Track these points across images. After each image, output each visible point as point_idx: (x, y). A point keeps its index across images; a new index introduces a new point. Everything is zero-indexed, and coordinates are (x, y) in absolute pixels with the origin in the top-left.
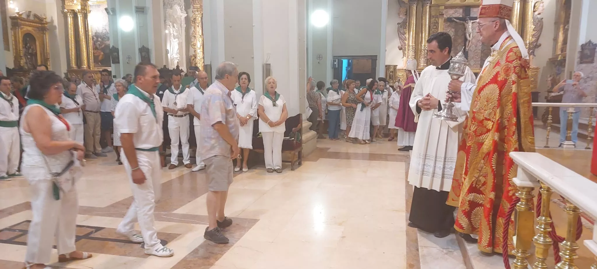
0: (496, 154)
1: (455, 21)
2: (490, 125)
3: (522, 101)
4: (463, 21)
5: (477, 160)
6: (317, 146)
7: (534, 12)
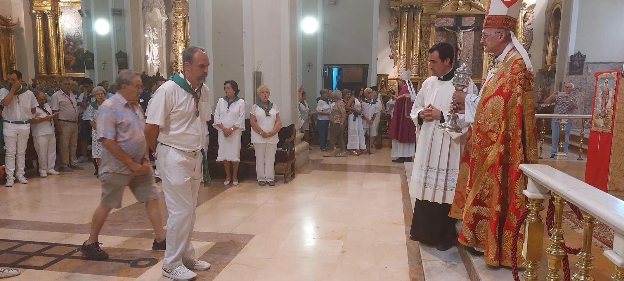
0: (501, 166)
1: (446, 30)
2: (494, 136)
4: (454, 31)
5: (481, 172)
6: (309, 158)
7: (524, 22)
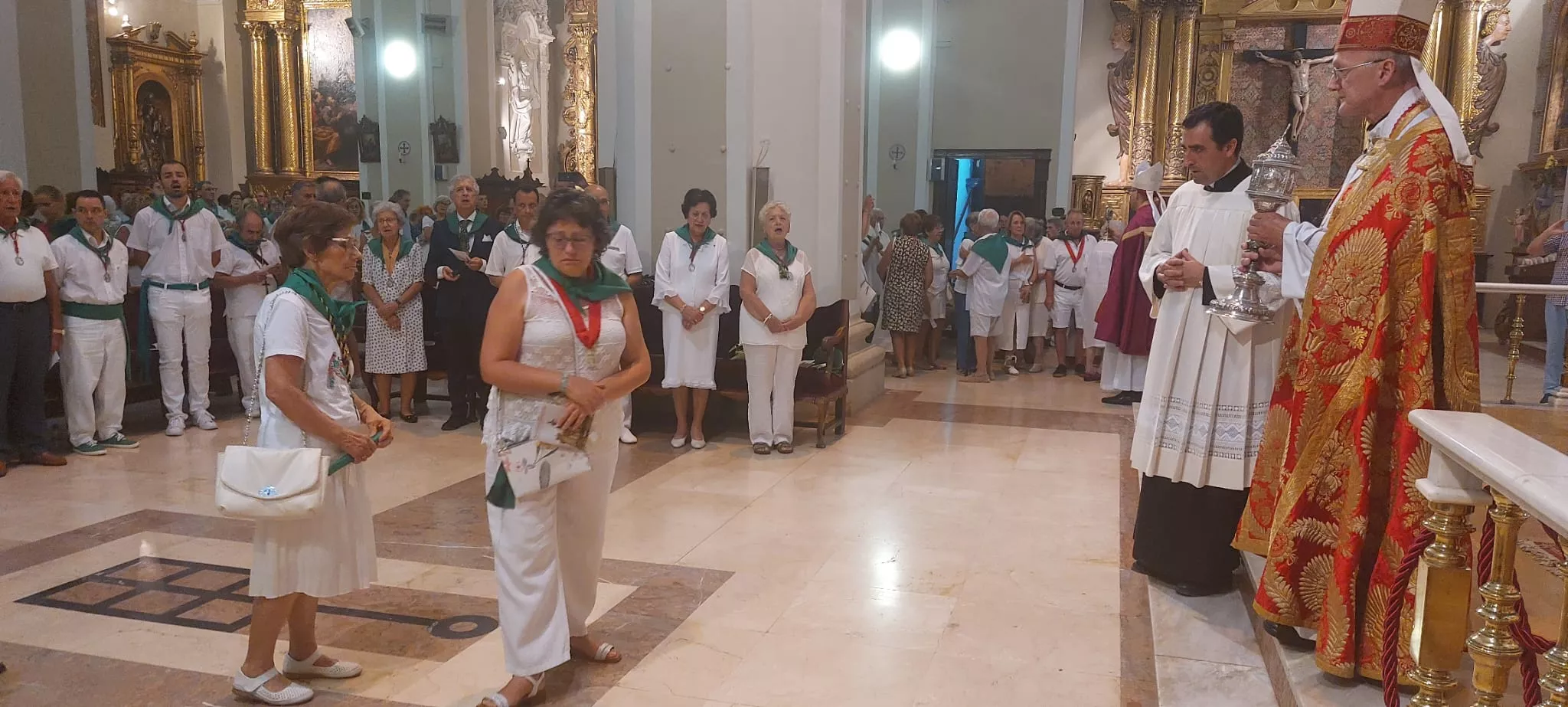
0: (1372, 415)
1: (1263, 60)
2: (1358, 336)
3: (1448, 276)
4: (1286, 60)
5: (1319, 430)
6: (886, 386)
7: (1482, 36)
